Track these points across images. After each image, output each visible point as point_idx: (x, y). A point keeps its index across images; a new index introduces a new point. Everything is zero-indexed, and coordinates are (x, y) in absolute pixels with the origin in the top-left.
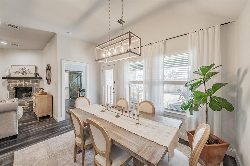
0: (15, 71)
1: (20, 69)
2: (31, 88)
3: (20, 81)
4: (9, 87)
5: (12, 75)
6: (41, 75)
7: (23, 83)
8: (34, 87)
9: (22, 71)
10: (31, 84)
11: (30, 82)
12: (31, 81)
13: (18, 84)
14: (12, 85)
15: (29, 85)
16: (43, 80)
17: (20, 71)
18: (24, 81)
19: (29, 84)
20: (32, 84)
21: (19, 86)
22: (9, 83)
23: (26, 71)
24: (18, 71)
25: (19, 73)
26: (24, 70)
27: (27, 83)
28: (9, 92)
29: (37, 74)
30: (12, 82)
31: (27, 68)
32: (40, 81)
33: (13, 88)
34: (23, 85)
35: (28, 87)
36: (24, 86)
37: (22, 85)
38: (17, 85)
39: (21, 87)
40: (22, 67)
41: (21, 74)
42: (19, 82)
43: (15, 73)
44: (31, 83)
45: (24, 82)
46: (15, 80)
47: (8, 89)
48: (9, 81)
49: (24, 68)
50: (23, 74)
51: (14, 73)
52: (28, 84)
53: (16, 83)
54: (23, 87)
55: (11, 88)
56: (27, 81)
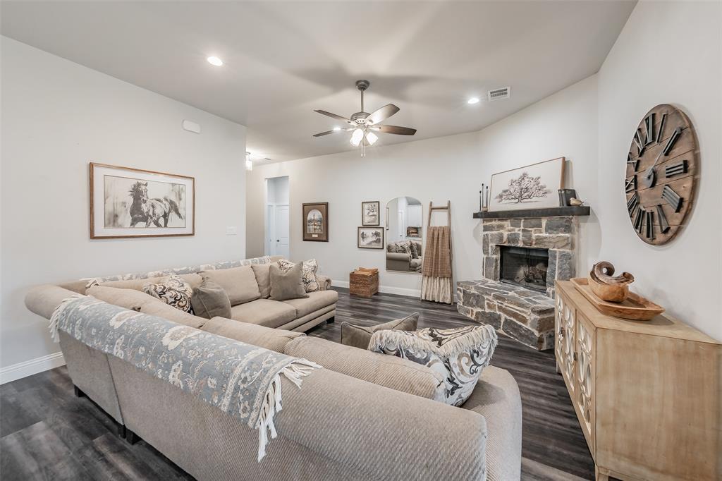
0: (500, 192)
1: (512, 182)
2: (546, 251)
3: (512, 226)
4: (485, 242)
5: (494, 207)
6: (584, 198)
7: (521, 233)
8: (556, 250)
9: (517, 187)
10: (544, 235)
11: (540, 226)
12: (544, 222)
13: (506, 234)
14: (492, 235)
15: (539, 240)
16: (596, 220)
17: (512, 190)
18: (522, 224)
19: (540, 234)
20: (547, 235)
21: (509, 242)
22: (486, 228)
23: (531, 185)
24: (507, 191)
25: (510, 197)
26: (525, 184)
27: (533, 229)
28: (487, 258)
29: (568, 194)
30: (492, 228)
31: (533, 173)
32: (581, 224)
33: (494, 245)
34: (521, 238)
35: (534, 246)
36: (524, 242)
37: (516, 238)
38: (505, 239)
39: (513, 245)
40: (516, 175)
41: (515, 198)
42: (510, 228)
43: (501, 196)
44: (546, 231)
45: (522, 228)
46: (499, 220)
47: (483, 247)
48: (485, 224)
49: (525, 175)
50: (520, 198)
51: (497, 198)
52: (534, 236)
53: (501, 231)
54: (521, 244)
55: (490, 245)
56: (534, 222)
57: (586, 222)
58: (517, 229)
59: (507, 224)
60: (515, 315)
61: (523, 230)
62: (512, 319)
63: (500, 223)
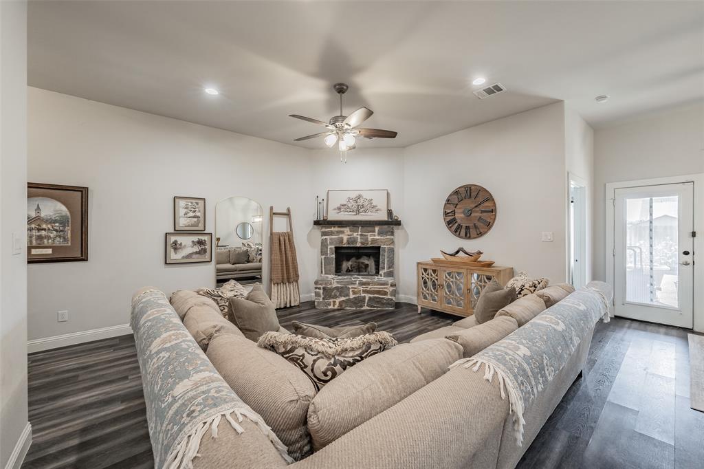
0: (339, 205)
1: (349, 199)
2: (379, 248)
3: (351, 231)
4: (324, 244)
5: (332, 216)
6: (397, 214)
7: (359, 237)
8: (384, 246)
9: (354, 203)
10: (377, 237)
11: (374, 231)
12: (377, 229)
13: (345, 238)
14: (331, 239)
15: (373, 241)
16: (403, 228)
17: (350, 205)
18: (360, 230)
19: (374, 237)
20: (379, 237)
21: (349, 244)
22: (324, 234)
23: (366, 204)
24: (345, 205)
25: (349, 210)
26: (361, 202)
27: (369, 234)
28: (325, 258)
29: (390, 213)
30: (331, 233)
31: (367, 195)
32: (395, 231)
33: (333, 247)
34: (359, 240)
35: (370, 245)
36: (362, 243)
37: (355, 241)
38: (345, 241)
39: (352, 246)
40: (354, 195)
41: (353, 211)
42: (349, 233)
43: (339, 209)
44: (379, 235)
45: (359, 233)
46: (339, 227)
47: (321, 249)
48: (324, 230)
49: (359, 197)
50: (358, 212)
51: (335, 209)
52: (370, 238)
53: (341, 236)
54: (359, 245)
55: (329, 247)
56: (369, 229)
57: (398, 229)
58: (355, 235)
59: (347, 230)
60: (378, 292)
61: (361, 235)
62: (376, 295)
63: (339, 229)
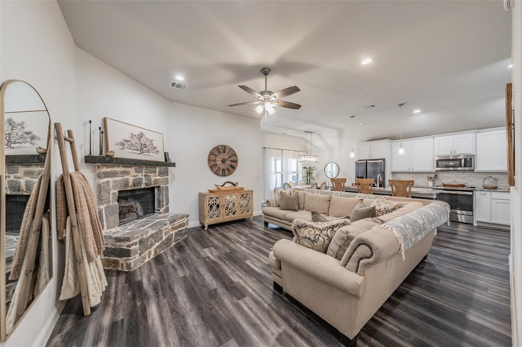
0: (122, 140)
1: (132, 136)
3: (136, 172)
7: (143, 177)
8: (164, 186)
9: (137, 141)
10: (158, 178)
11: (156, 172)
12: (157, 170)
13: (131, 180)
14: (115, 182)
15: (156, 181)
17: (133, 142)
18: (144, 171)
19: (155, 178)
20: (159, 178)
21: (134, 186)
23: (148, 143)
24: (128, 141)
25: (132, 147)
26: (143, 141)
27: (152, 175)
28: (106, 207)
30: (114, 174)
31: (148, 135)
33: (116, 191)
34: (144, 181)
35: (152, 185)
36: (146, 184)
37: (140, 180)
38: (131, 183)
39: (137, 188)
40: (137, 132)
41: (137, 150)
42: (135, 174)
43: (122, 144)
44: (159, 175)
45: (144, 174)
46: (123, 166)
49: (142, 135)
50: (142, 152)
51: (117, 144)
52: (153, 179)
53: (126, 177)
54: (143, 186)
55: (111, 192)
56: (152, 169)
58: (140, 175)
59: (132, 170)
61: (145, 176)
63: (124, 169)
